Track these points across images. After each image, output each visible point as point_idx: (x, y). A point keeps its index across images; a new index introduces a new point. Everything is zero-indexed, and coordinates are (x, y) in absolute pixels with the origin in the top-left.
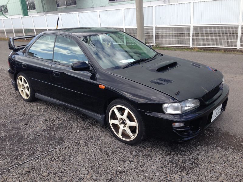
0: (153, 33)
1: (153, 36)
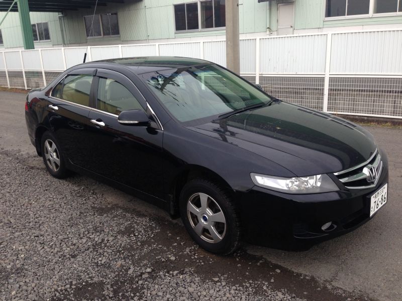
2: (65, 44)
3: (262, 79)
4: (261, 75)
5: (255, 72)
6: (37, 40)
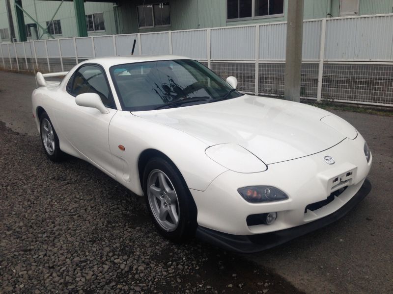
0: (318, 75)
1: (316, 80)
3: (327, 66)
4: (326, 62)
5: (319, 58)
6: (93, 30)
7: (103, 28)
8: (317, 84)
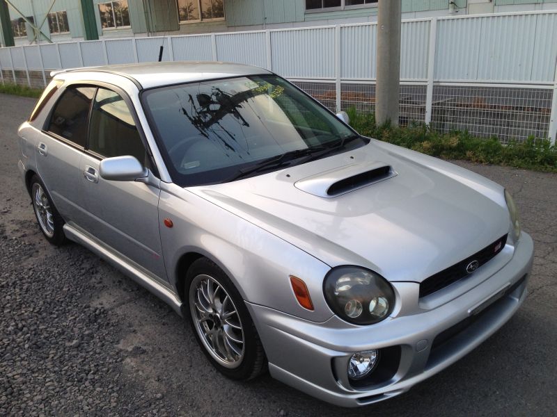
0: (425, 102)
1: (423, 110)
2: (150, 31)
3: (438, 90)
4: (437, 84)
5: (427, 78)
6: (113, 26)
7: (127, 23)
8: (424, 116)
